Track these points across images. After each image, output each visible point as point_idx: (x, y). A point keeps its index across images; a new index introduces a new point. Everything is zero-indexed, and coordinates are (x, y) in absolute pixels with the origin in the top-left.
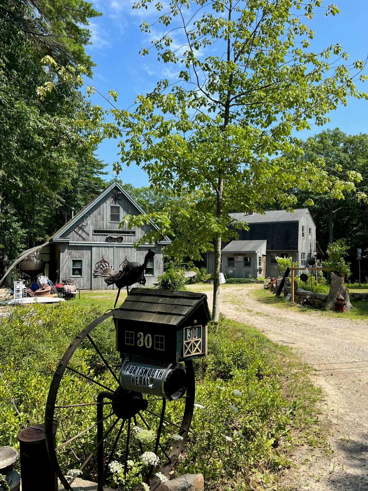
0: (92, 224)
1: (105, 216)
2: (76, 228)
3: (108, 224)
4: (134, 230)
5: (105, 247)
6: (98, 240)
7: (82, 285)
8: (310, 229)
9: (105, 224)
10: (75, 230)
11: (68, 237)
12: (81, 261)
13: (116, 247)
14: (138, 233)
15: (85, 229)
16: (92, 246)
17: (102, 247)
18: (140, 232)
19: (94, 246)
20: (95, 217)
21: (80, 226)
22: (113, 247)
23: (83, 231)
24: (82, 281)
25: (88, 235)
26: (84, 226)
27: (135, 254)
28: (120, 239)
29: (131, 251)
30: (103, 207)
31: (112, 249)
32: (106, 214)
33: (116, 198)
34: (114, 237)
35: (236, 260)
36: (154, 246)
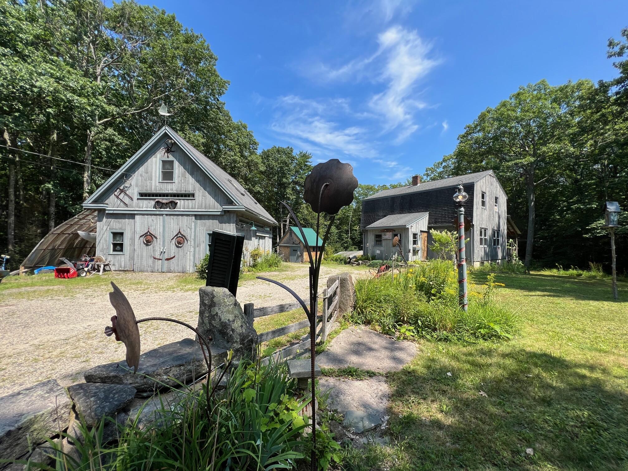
0: (137, 186)
1: (153, 175)
2: (116, 191)
3: (158, 184)
4: (192, 192)
5: (151, 215)
6: (144, 206)
7: (123, 265)
8: (496, 199)
9: (153, 184)
10: (116, 193)
11: (106, 202)
12: (122, 234)
13: (167, 215)
14: (199, 196)
15: (127, 192)
16: (135, 214)
17: (147, 215)
18: (201, 195)
19: (137, 214)
20: (141, 175)
21: (122, 188)
22: (162, 215)
23: (126, 194)
24: (123, 259)
25: (132, 199)
26: (127, 187)
27: (193, 224)
28: (173, 204)
29: (187, 220)
30: (152, 162)
31: (161, 217)
32: (156, 172)
33: (168, 150)
34: (164, 201)
35: (384, 237)
36: (219, 213)
